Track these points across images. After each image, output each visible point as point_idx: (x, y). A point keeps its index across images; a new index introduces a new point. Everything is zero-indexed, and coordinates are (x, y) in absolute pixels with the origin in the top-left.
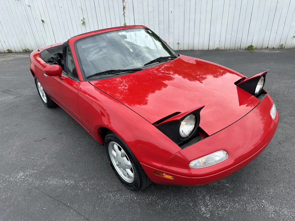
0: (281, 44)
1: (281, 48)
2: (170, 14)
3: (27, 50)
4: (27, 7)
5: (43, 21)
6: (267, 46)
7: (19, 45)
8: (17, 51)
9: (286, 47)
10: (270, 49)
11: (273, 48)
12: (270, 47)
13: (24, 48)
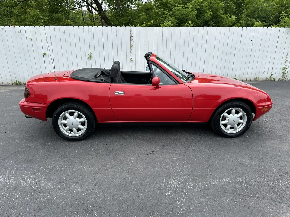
0: (256, 77)
1: (256, 80)
2: (172, 52)
3: (18, 83)
4: (28, 39)
5: (44, 54)
6: (246, 79)
7: (9, 78)
8: (4, 84)
9: (259, 80)
10: (248, 81)
11: (251, 80)
12: (248, 80)
13: (14, 81)
